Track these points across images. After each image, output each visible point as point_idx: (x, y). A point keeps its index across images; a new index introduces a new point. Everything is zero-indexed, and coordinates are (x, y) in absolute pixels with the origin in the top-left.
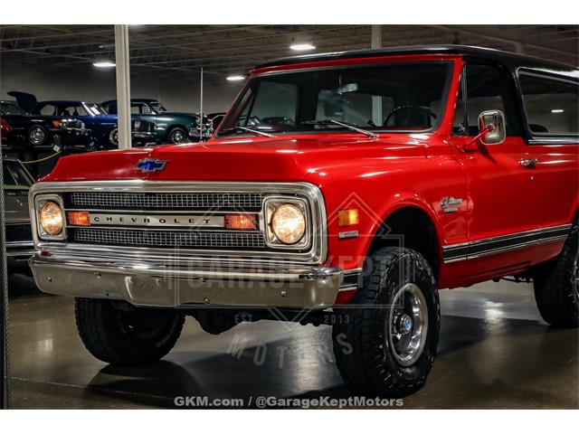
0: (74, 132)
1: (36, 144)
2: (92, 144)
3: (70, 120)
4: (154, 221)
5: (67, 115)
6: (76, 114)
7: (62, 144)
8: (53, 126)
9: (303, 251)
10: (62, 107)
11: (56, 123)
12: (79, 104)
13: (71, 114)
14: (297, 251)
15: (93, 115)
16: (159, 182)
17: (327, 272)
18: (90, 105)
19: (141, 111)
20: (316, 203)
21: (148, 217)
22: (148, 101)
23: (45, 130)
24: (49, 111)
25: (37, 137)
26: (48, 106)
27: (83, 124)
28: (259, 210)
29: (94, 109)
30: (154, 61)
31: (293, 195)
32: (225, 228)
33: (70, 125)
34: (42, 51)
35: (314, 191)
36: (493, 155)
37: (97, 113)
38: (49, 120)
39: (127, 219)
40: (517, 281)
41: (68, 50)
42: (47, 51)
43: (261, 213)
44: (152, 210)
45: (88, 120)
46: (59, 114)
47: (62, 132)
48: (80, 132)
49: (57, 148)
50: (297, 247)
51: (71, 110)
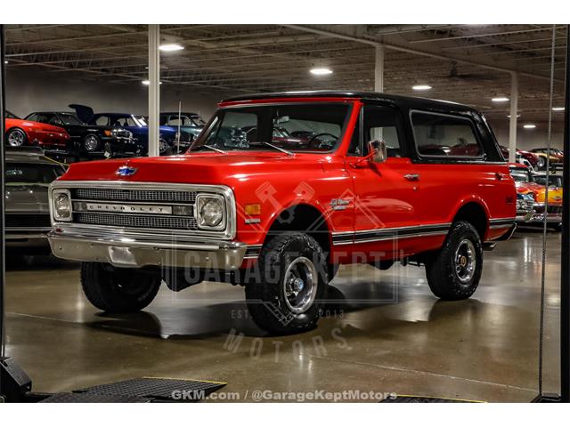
0: (122, 140)
1: (91, 151)
2: (139, 151)
3: (120, 130)
4: (127, 209)
5: (118, 125)
6: (126, 124)
7: (112, 150)
8: (105, 136)
9: (221, 231)
10: (114, 119)
11: (107, 133)
12: (129, 116)
13: (122, 125)
14: (217, 231)
15: (141, 126)
16: (132, 182)
17: (237, 245)
18: (138, 118)
19: (183, 123)
20: (229, 200)
21: (124, 206)
22: (189, 115)
23: (99, 139)
24: (102, 122)
25: (91, 144)
26: (103, 117)
27: (131, 134)
28: (194, 203)
29: (141, 121)
30: (196, 79)
31: (215, 193)
32: (172, 214)
33: (119, 134)
34: (98, 70)
35: (228, 192)
36: (380, 171)
37: (144, 124)
38: (102, 130)
39: (111, 208)
40: (419, 265)
41: (120, 70)
42: (103, 70)
43: (195, 205)
44: (127, 201)
45: (135, 130)
46: (112, 124)
47: (113, 141)
48: (128, 140)
49: (107, 154)
50: (217, 228)
51: (122, 122)
